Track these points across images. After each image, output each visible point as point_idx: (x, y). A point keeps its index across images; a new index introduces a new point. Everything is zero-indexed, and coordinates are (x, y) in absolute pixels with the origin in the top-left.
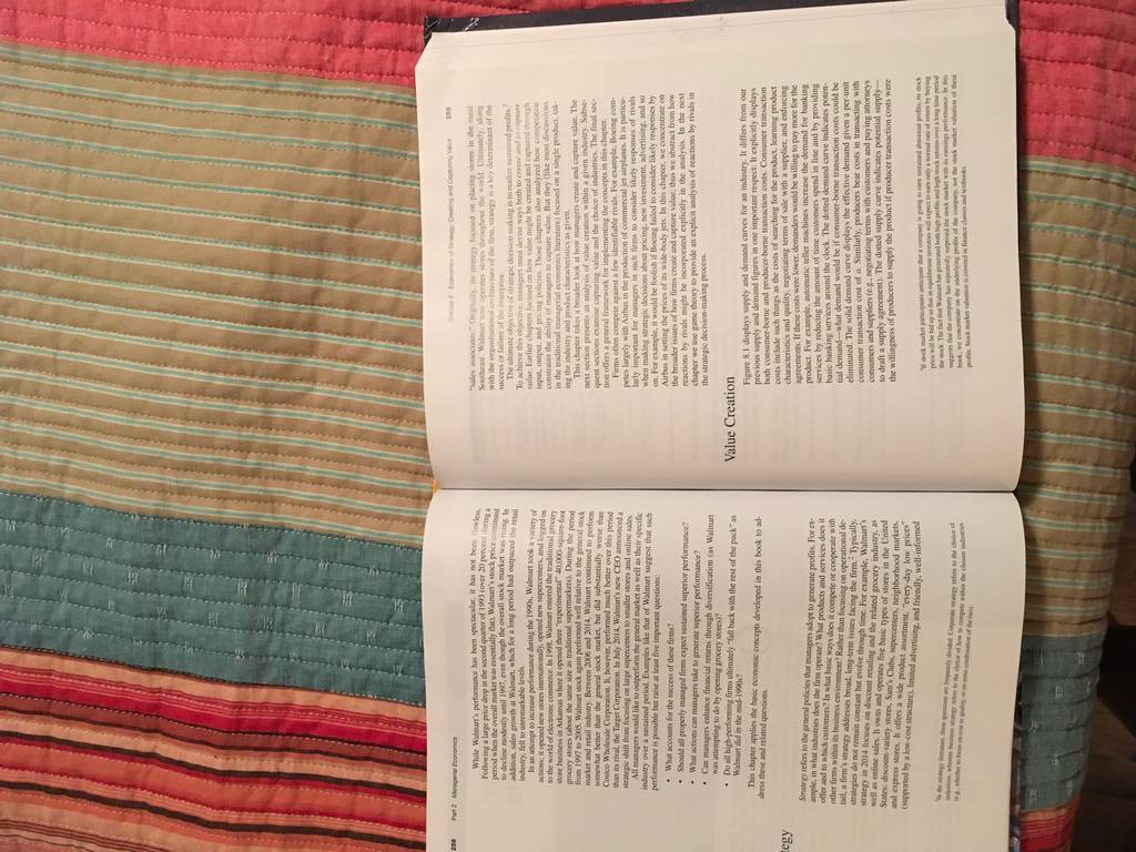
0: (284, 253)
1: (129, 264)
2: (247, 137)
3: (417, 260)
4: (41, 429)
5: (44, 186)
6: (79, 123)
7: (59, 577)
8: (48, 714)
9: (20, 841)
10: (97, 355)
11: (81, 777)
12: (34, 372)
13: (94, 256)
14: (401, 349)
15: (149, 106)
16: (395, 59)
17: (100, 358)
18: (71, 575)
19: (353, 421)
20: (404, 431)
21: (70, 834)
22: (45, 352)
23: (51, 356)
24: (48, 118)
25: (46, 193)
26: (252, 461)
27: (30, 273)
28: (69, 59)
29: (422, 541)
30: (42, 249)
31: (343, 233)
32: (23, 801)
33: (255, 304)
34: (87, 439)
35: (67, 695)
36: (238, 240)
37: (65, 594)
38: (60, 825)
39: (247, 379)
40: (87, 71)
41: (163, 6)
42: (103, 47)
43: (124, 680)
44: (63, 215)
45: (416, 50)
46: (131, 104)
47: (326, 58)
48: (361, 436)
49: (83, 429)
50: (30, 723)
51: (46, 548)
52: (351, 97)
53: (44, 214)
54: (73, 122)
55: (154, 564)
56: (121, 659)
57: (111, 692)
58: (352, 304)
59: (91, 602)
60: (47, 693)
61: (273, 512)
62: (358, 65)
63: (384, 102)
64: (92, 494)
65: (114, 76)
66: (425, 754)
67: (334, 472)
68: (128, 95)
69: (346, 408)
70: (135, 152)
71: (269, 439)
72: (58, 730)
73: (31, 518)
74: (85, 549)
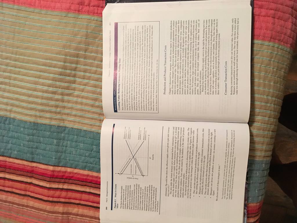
0: (68, 57)
1: (29, 59)
2: (60, 28)
3: (102, 61)
4: (5, 100)
5: (8, 38)
6: (18, 23)
7: (9, 137)
8: (5, 172)
10: (20, 82)
11: (13, 188)
12: (4, 85)
13: (20, 57)
14: (97, 83)
15: (35, 19)
16: (98, 10)
17: (21, 82)
18: (12, 137)
19: (84, 101)
20: (97, 104)
21: (10, 202)
22: (7, 81)
23: (9, 82)
24: (10, 21)
25: (9, 40)
26: (58, 110)
27: (4, 60)
28: (17, 7)
29: (101, 131)
30: (7, 54)
31: (83, 53)
33: (60, 70)
34: (17, 103)
35: (10, 168)
36: (57, 54)
37: (10, 142)
38: (8, 200)
39: (58, 89)
40: (20, 10)
42: (24, 4)
43: (25, 164)
44: (13, 46)
45: (103, 7)
46: (31, 19)
47: (80, 9)
48: (86, 104)
49: (16, 100)
50: (0, 174)
51: (6, 130)
52: (86, 19)
54: (16, 23)
55: (33, 135)
56: (24, 159)
57: (21, 167)
58: (85, 71)
59: (17, 144)
60: (5, 167)
61: (64, 123)
62: (88, 11)
63: (95, 20)
64: (18, 117)
65: (27, 11)
66: (100, 185)
67: (79, 113)
68: (30, 16)
69: (83, 97)
70: (31, 31)
71: (63, 104)
72: (8, 176)
73: (2, 122)
74: (16, 131)
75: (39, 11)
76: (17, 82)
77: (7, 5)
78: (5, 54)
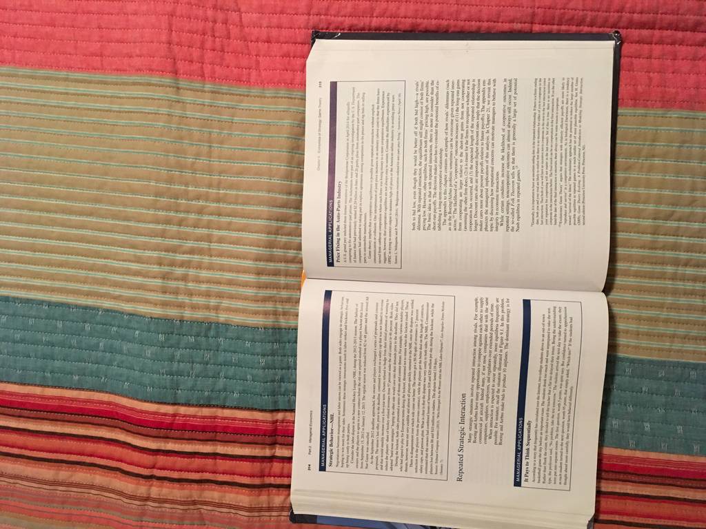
1: (248, 196)
4: (204, 286)
5: (198, 155)
7: (218, 365)
8: (216, 440)
9: (202, 511)
11: (234, 474)
12: (198, 255)
13: (228, 192)
15: (253, 110)
17: (235, 246)
18: (225, 364)
21: (230, 506)
22: (204, 245)
23: (207, 246)
24: (197, 119)
25: (199, 159)
27: (194, 202)
28: (208, 86)
32: (204, 490)
35: (225, 429)
37: (222, 374)
38: (224, 502)
40: (219, 93)
41: (256, 56)
42: (226, 79)
44: (210, 171)
51: (211, 350)
53: (200, 171)
54: (212, 120)
55: (273, 354)
57: (250, 425)
59: (238, 377)
60: (214, 429)
65: (233, 94)
68: (242, 104)
72: (221, 449)
73: (202, 334)
74: (232, 349)
75: (259, 91)
76: (225, 245)
77: (189, 84)
78: (194, 188)
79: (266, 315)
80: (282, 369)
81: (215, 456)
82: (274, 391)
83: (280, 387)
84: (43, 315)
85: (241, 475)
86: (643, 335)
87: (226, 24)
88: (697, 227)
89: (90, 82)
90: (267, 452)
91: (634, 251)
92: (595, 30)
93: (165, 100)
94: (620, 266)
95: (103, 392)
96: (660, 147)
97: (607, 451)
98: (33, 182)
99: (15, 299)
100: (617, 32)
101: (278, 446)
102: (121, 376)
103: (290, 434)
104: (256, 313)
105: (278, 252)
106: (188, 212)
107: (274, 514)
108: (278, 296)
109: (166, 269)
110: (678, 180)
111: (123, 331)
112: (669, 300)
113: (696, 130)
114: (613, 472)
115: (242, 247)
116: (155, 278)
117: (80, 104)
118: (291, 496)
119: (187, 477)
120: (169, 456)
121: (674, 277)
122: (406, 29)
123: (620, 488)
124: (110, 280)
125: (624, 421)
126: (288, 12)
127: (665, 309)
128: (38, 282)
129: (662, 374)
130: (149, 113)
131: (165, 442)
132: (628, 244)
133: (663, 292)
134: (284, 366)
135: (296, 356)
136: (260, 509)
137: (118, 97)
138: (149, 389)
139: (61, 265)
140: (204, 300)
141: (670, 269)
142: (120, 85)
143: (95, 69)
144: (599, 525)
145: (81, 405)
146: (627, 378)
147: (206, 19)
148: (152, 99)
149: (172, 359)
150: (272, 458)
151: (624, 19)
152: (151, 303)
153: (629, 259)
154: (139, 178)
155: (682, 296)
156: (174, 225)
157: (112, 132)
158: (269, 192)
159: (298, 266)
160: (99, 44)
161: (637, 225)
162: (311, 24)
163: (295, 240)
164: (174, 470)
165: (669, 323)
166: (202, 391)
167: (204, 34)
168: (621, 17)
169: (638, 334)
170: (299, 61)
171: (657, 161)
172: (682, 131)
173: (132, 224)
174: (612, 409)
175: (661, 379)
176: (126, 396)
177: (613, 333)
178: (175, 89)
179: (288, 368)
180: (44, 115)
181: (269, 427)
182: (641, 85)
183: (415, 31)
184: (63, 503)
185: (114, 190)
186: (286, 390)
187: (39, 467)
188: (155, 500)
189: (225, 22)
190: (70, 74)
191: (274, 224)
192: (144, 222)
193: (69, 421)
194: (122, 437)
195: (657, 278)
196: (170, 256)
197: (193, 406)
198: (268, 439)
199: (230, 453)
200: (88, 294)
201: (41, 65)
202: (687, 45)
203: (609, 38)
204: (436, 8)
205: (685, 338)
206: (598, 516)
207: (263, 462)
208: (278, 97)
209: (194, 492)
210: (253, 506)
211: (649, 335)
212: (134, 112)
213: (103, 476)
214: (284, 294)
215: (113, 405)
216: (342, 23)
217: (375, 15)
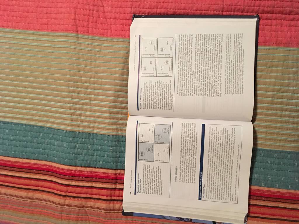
1: (107, 81)
4: (88, 118)
5: (86, 65)
7: (93, 150)
8: (92, 181)
9: (86, 210)
11: (100, 195)
12: (86, 105)
13: (98, 80)
15: (109, 47)
17: (101, 102)
18: (97, 150)
21: (98, 208)
22: (88, 101)
23: (89, 102)
24: (86, 50)
25: (87, 67)
27: (84, 84)
28: (90, 37)
32: (87, 201)
35: (96, 177)
37: (95, 154)
38: (95, 206)
40: (94, 39)
41: (110, 24)
42: (97, 34)
43: (109, 172)
44: (91, 71)
46: (104, 46)
50: (88, 184)
51: (90, 144)
53: (87, 71)
54: (92, 51)
55: (116, 147)
56: (108, 168)
57: (106, 175)
59: (101, 156)
60: (92, 177)
65: (101, 40)
68: (104, 44)
70: (106, 57)
72: (94, 185)
73: (87, 138)
74: (99, 144)
75: (111, 39)
76: (97, 101)
77: (82, 36)
78: (84, 78)
79: (113, 130)
80: (119, 152)
81: (92, 187)
82: (116, 161)
83: (119, 160)
84: (23, 129)
85: (102, 195)
86: (268, 139)
87: (98, 12)
88: (291, 95)
89: (43, 35)
90: (113, 186)
91: (264, 105)
92: (249, 14)
93: (73, 42)
94: (259, 111)
95: (47, 161)
96: (275, 62)
97: (253, 187)
98: (19, 76)
99: (12, 123)
100: (258, 15)
101: (117, 184)
102: (54, 154)
103: (123, 179)
104: (109, 129)
105: (118, 105)
106: (82, 88)
107: (116, 212)
108: (118, 122)
109: (73, 111)
110: (283, 76)
111: (55, 136)
112: (279, 125)
113: (290, 55)
114: (255, 196)
115: (104, 102)
116: (68, 115)
117: (39, 44)
118: (123, 204)
119: (80, 196)
120: (74, 187)
121: (281, 116)
122: (171, 14)
123: (258, 203)
124: (50, 115)
125: (260, 175)
126: (123, 7)
127: (277, 129)
128: (21, 116)
129: (276, 155)
130: (66, 48)
131: (72, 182)
132: (262, 102)
133: (276, 122)
134: (121, 151)
135: (125, 147)
136: (110, 210)
137: (54, 41)
138: (65, 160)
139: (30, 109)
140: (88, 124)
141: (279, 112)
142: (55, 36)
143: (45, 30)
144: (249, 218)
145: (38, 166)
146: (261, 157)
147: (90, 10)
148: (68, 42)
149: (75, 148)
150: (115, 189)
151: (261, 10)
152: (67, 125)
153: (262, 108)
154: (62, 74)
155: (284, 123)
156: (76, 93)
157: (51, 55)
158: (115, 80)
159: (126, 110)
160: (46, 20)
161: (266, 94)
162: (132, 12)
163: (125, 99)
164: (75, 193)
165: (279, 135)
166: (87, 161)
167: (89, 16)
168: (259, 9)
169: (266, 139)
170: (127, 27)
171: (274, 68)
172: (284, 55)
173: (59, 93)
174: (255, 170)
175: (275, 158)
176: (56, 163)
177: (255, 138)
178: (77, 38)
179: (122, 152)
180: (24, 49)
181: (114, 176)
182: (268, 37)
183: (175, 15)
184: (30, 206)
185: (52, 79)
186: (121, 161)
187: (20, 192)
188: (67, 205)
189: (98, 11)
190: (34, 32)
191: (117, 93)
192: (64, 92)
193: (33, 173)
194: (54, 179)
195: (274, 116)
196: (74, 106)
197: (83, 167)
198: (114, 181)
199: (98, 186)
200: (41, 121)
201: (23, 28)
202: (287, 20)
203: (255, 18)
204: (183, 5)
205: (285, 141)
206: (249, 214)
207: (111, 190)
208: (119, 42)
209: (83, 202)
210: (107, 208)
211: (271, 140)
212: (61, 47)
213: (47, 195)
214: (121, 122)
215: (51, 166)
216: (145, 11)
217: (158, 8)
